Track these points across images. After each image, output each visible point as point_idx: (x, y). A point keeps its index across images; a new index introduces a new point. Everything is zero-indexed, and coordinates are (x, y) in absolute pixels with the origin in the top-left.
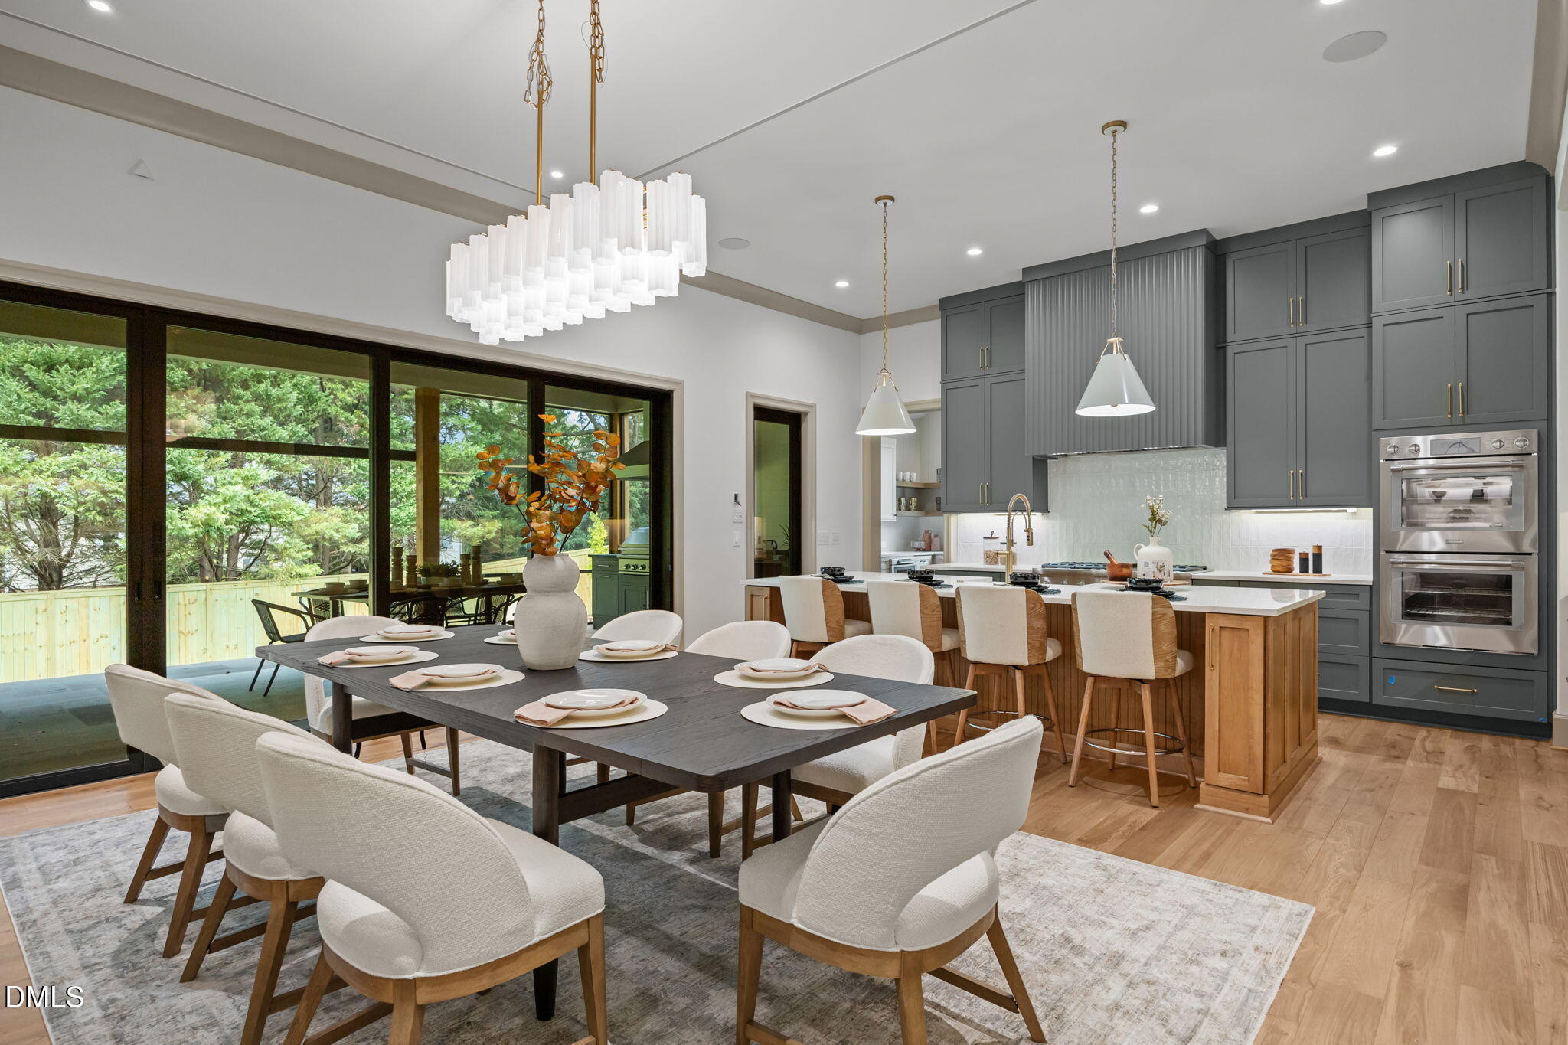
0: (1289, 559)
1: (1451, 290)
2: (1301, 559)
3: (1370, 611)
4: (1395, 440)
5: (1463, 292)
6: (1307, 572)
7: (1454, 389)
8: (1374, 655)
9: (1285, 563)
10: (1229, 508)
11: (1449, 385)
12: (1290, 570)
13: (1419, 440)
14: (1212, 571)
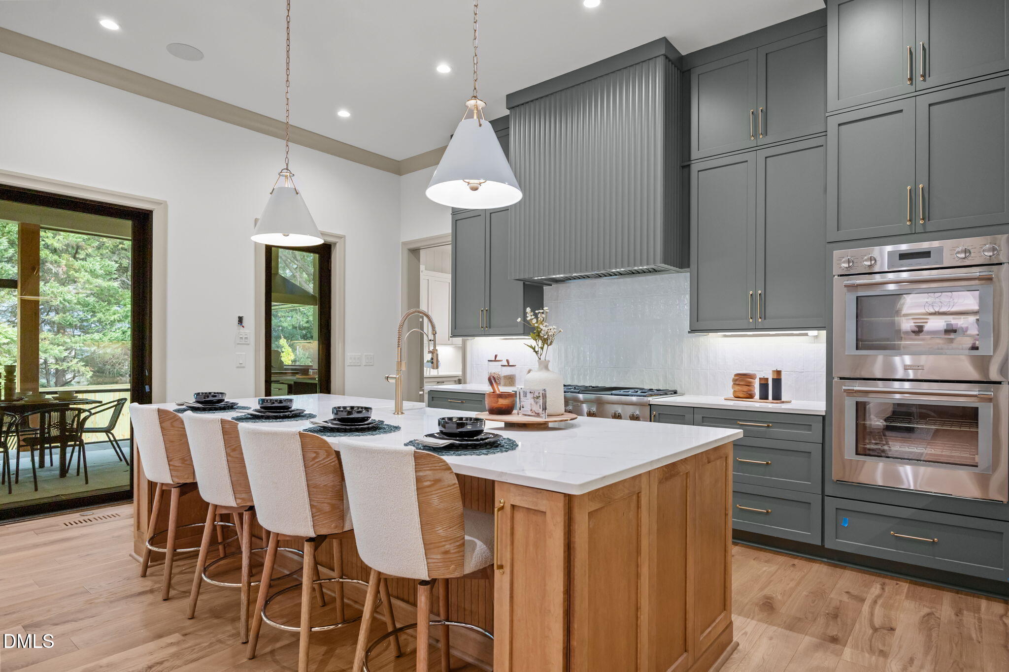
0: (749, 385)
1: (911, 79)
2: (761, 384)
3: (823, 444)
4: (850, 253)
5: (924, 80)
6: (767, 398)
7: (913, 193)
8: (826, 493)
9: (745, 388)
10: (692, 331)
11: (909, 188)
12: (750, 396)
13: (876, 251)
14: (682, 395)
